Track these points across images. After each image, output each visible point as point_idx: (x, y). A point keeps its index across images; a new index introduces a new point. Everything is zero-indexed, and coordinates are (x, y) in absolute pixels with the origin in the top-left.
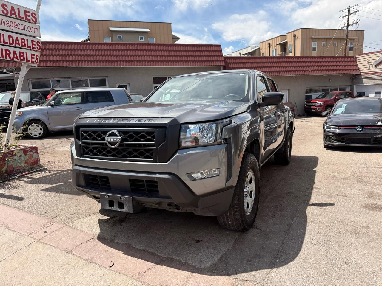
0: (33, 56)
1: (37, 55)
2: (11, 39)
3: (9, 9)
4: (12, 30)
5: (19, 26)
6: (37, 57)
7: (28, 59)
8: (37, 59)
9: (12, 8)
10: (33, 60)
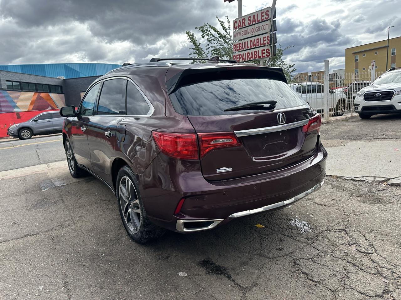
0: (263, 52)
1: (267, 50)
2: (251, 42)
3: (252, 19)
4: (252, 36)
5: (257, 29)
6: (268, 51)
7: (259, 56)
8: (267, 52)
9: (254, 16)
10: (264, 55)
